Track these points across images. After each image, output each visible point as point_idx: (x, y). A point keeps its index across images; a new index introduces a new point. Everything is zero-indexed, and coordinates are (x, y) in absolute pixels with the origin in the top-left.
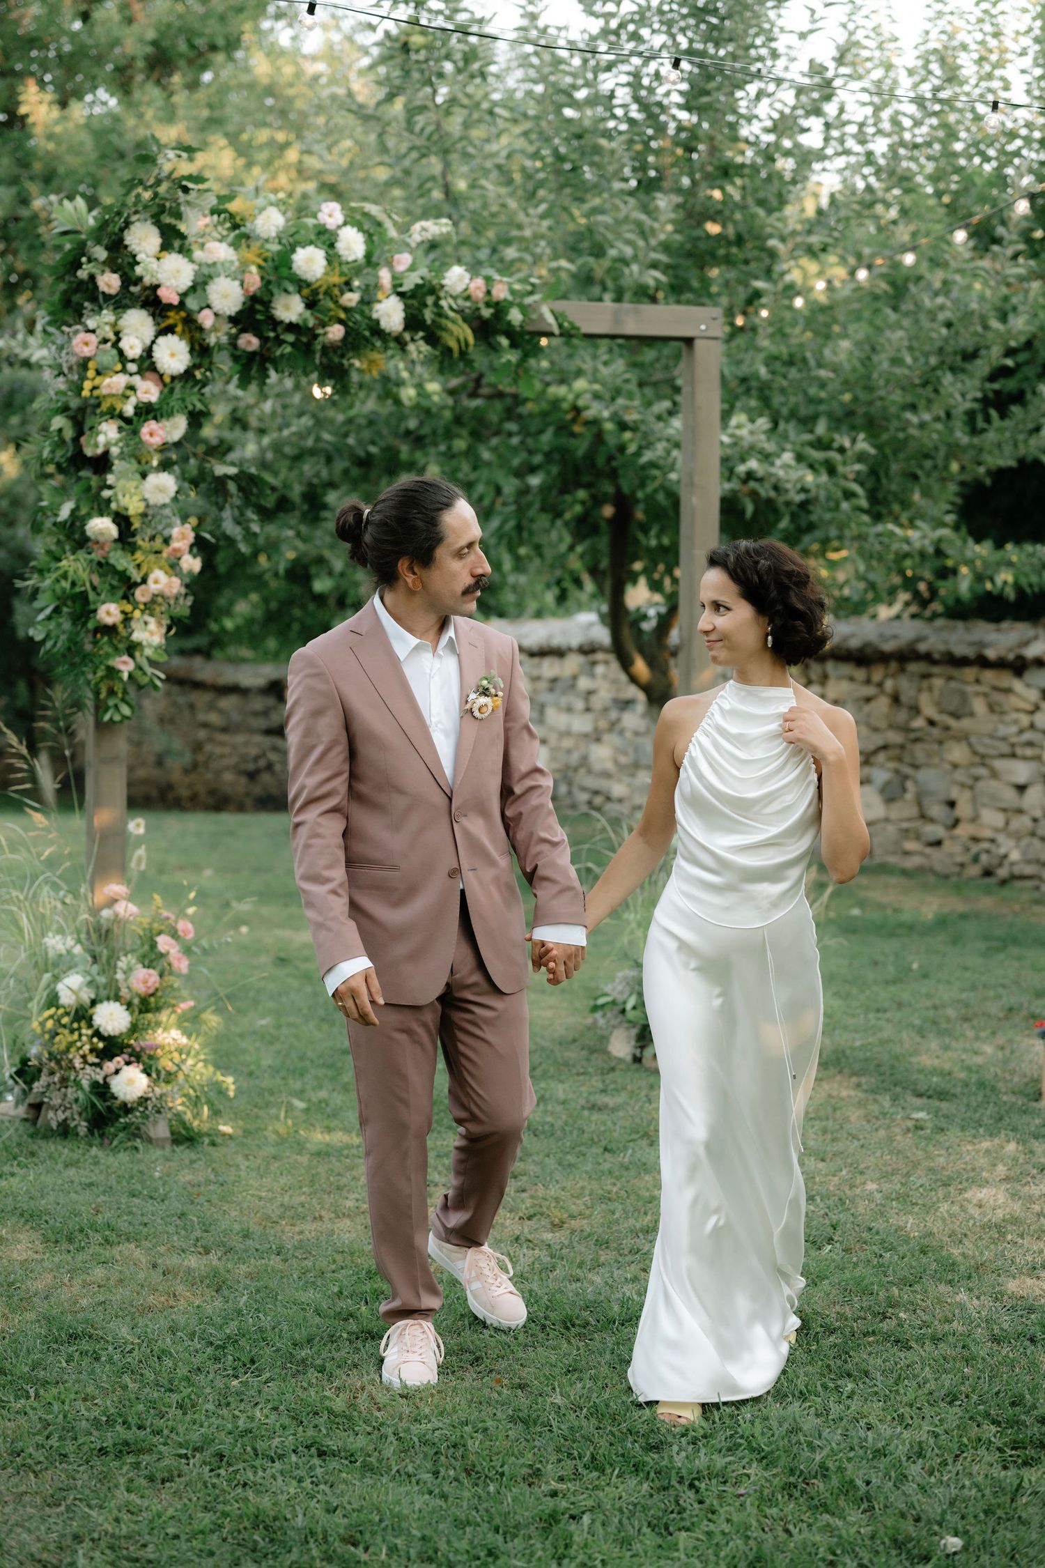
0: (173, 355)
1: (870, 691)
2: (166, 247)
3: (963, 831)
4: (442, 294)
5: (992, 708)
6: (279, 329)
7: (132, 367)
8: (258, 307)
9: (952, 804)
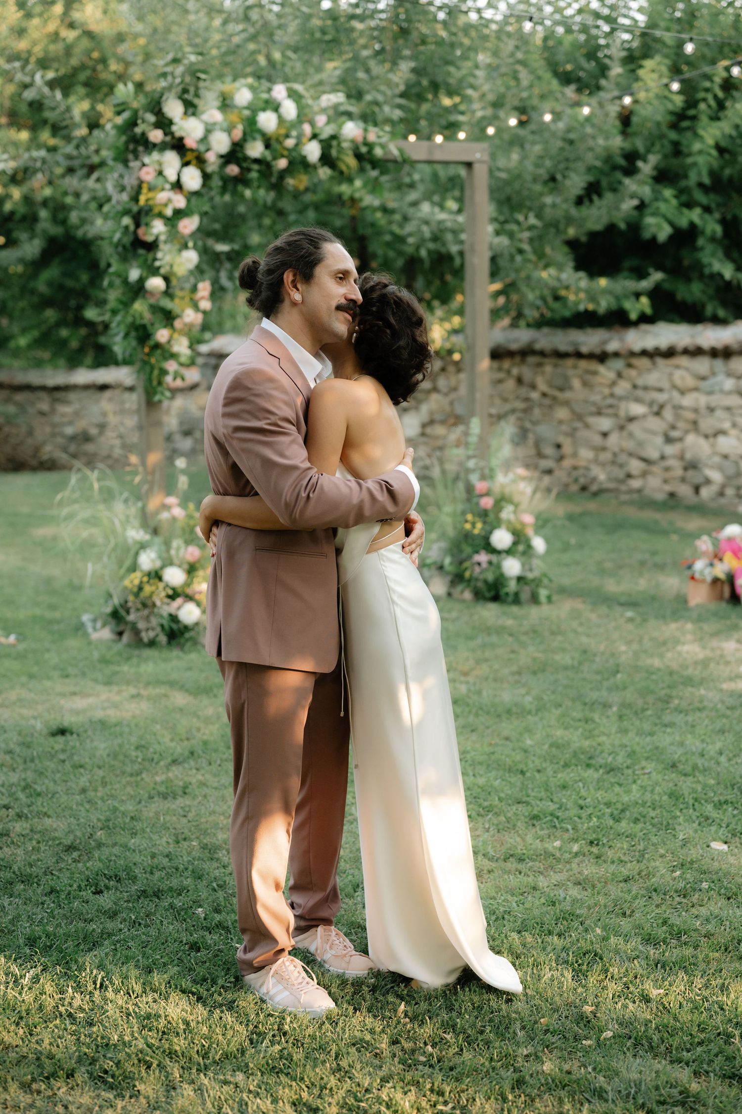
0: (192, 179)
1: (501, 375)
2: (187, 112)
4: (342, 140)
5: (585, 384)
6: (250, 162)
8: (238, 149)
9: (559, 446)
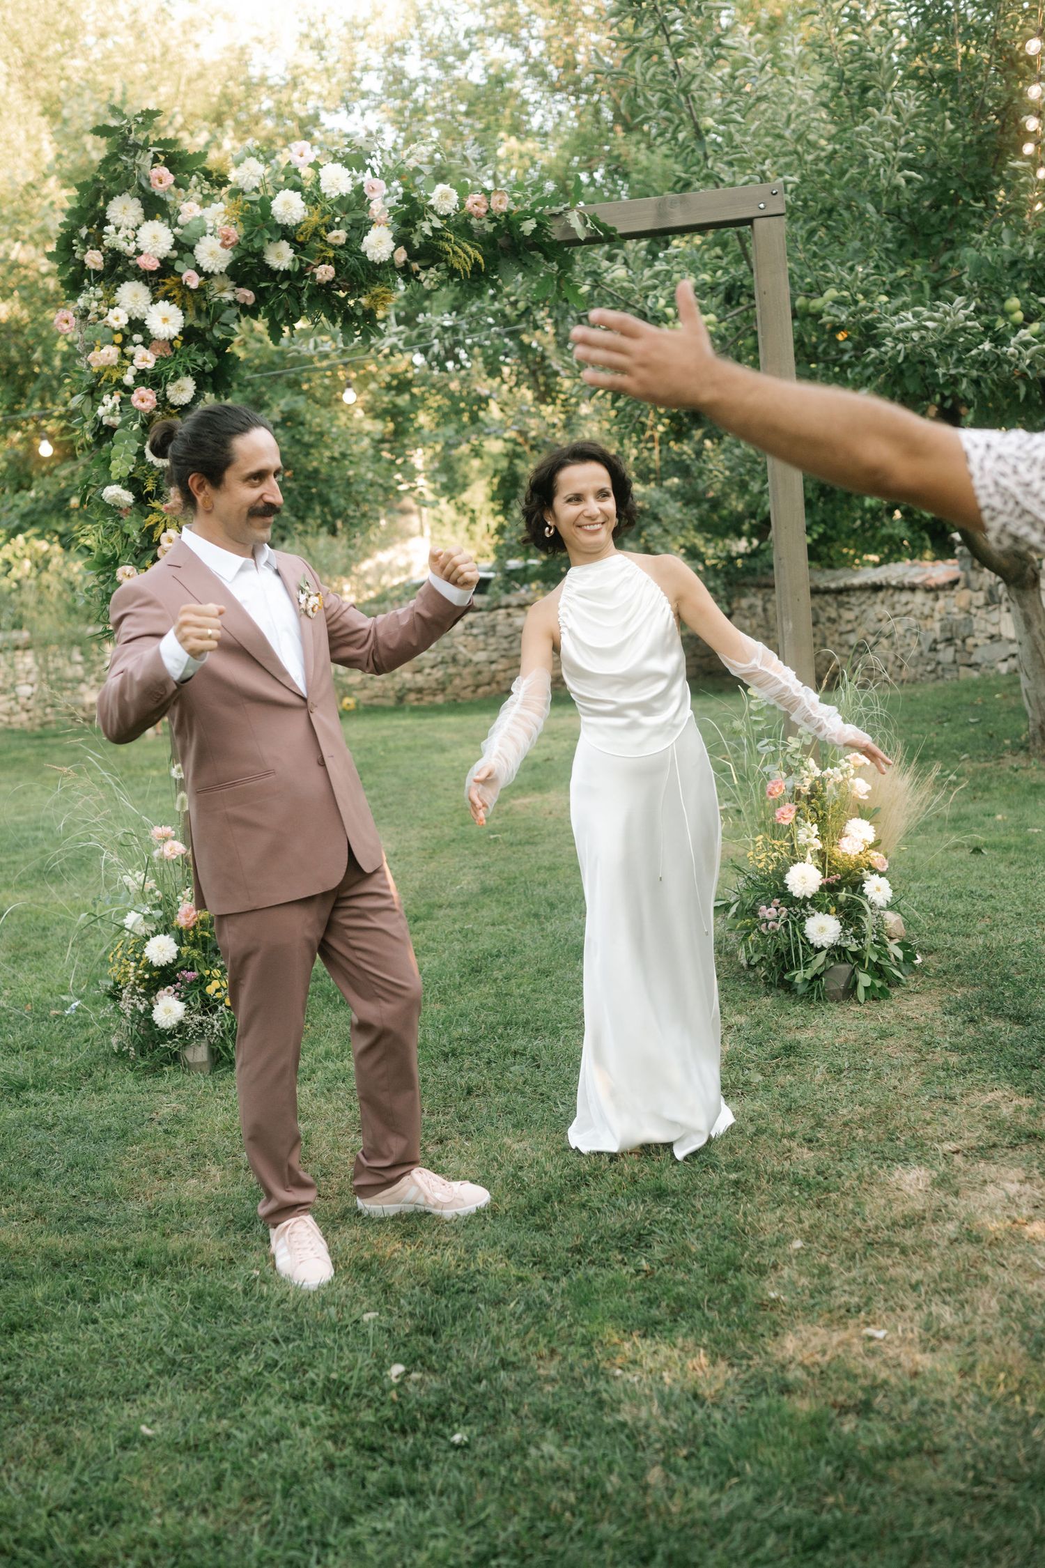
0: (165, 320)
2: (149, 216)
4: (427, 215)
6: (276, 279)
7: (138, 338)
8: (250, 260)
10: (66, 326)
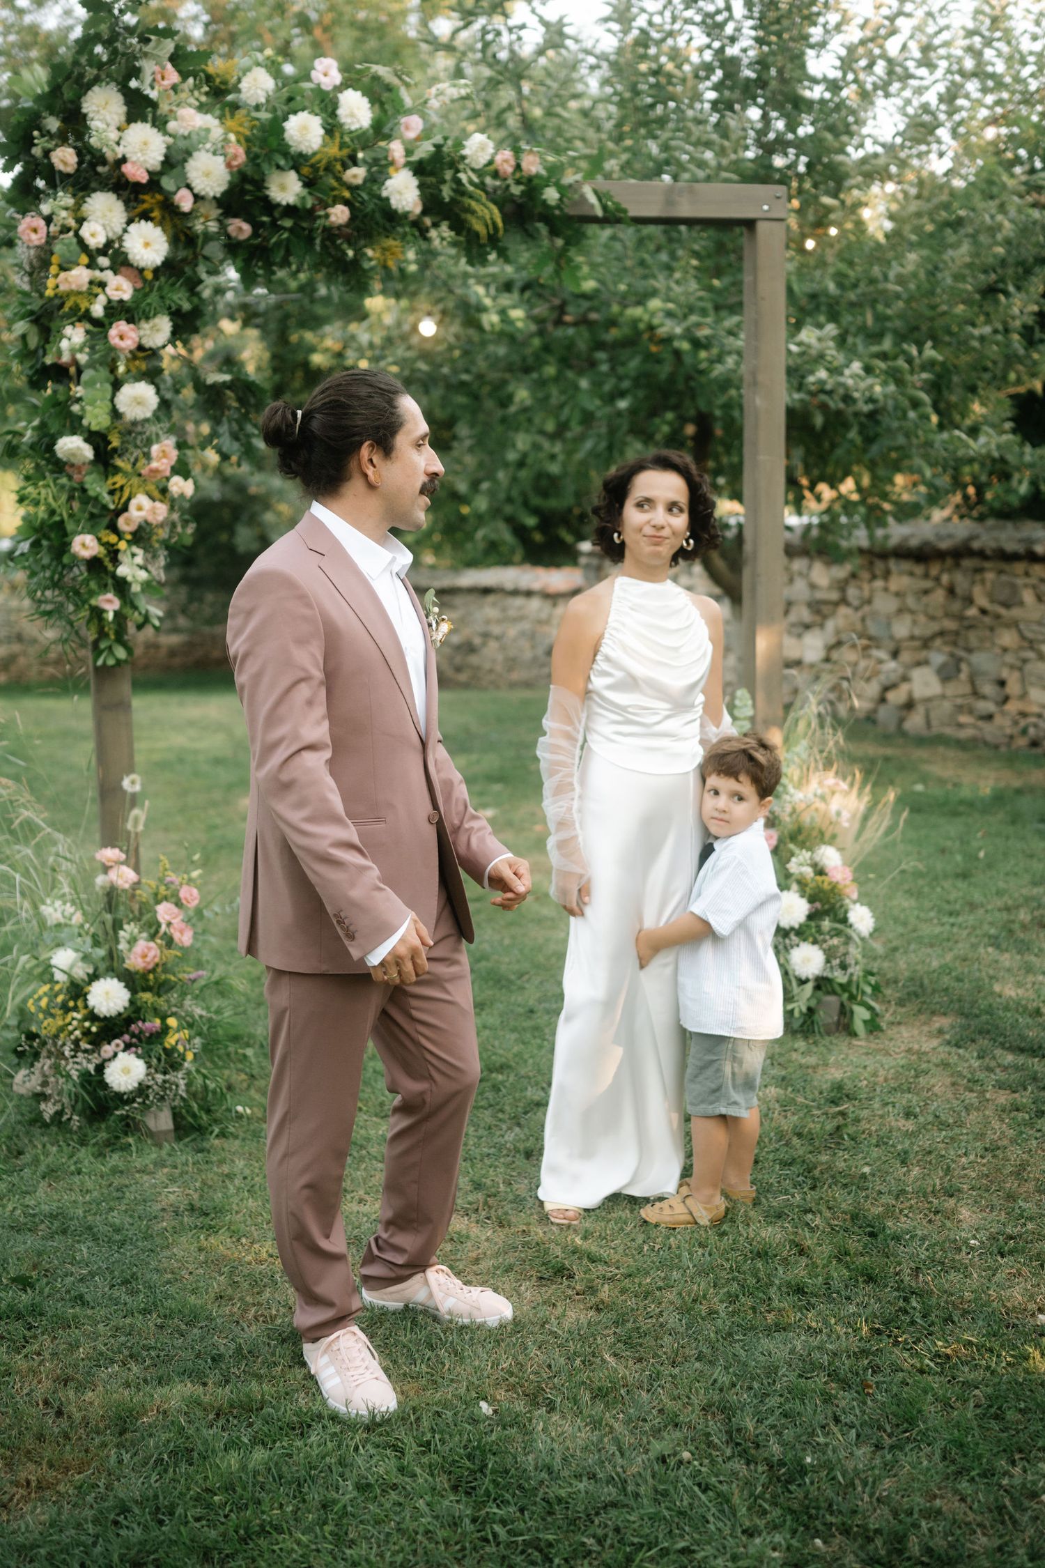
0: (147, 245)
2: (131, 118)
3: (1012, 707)
4: (461, 167)
5: (1039, 598)
6: (277, 214)
7: (104, 261)
8: (248, 187)
9: (1002, 683)
10: (34, 236)
